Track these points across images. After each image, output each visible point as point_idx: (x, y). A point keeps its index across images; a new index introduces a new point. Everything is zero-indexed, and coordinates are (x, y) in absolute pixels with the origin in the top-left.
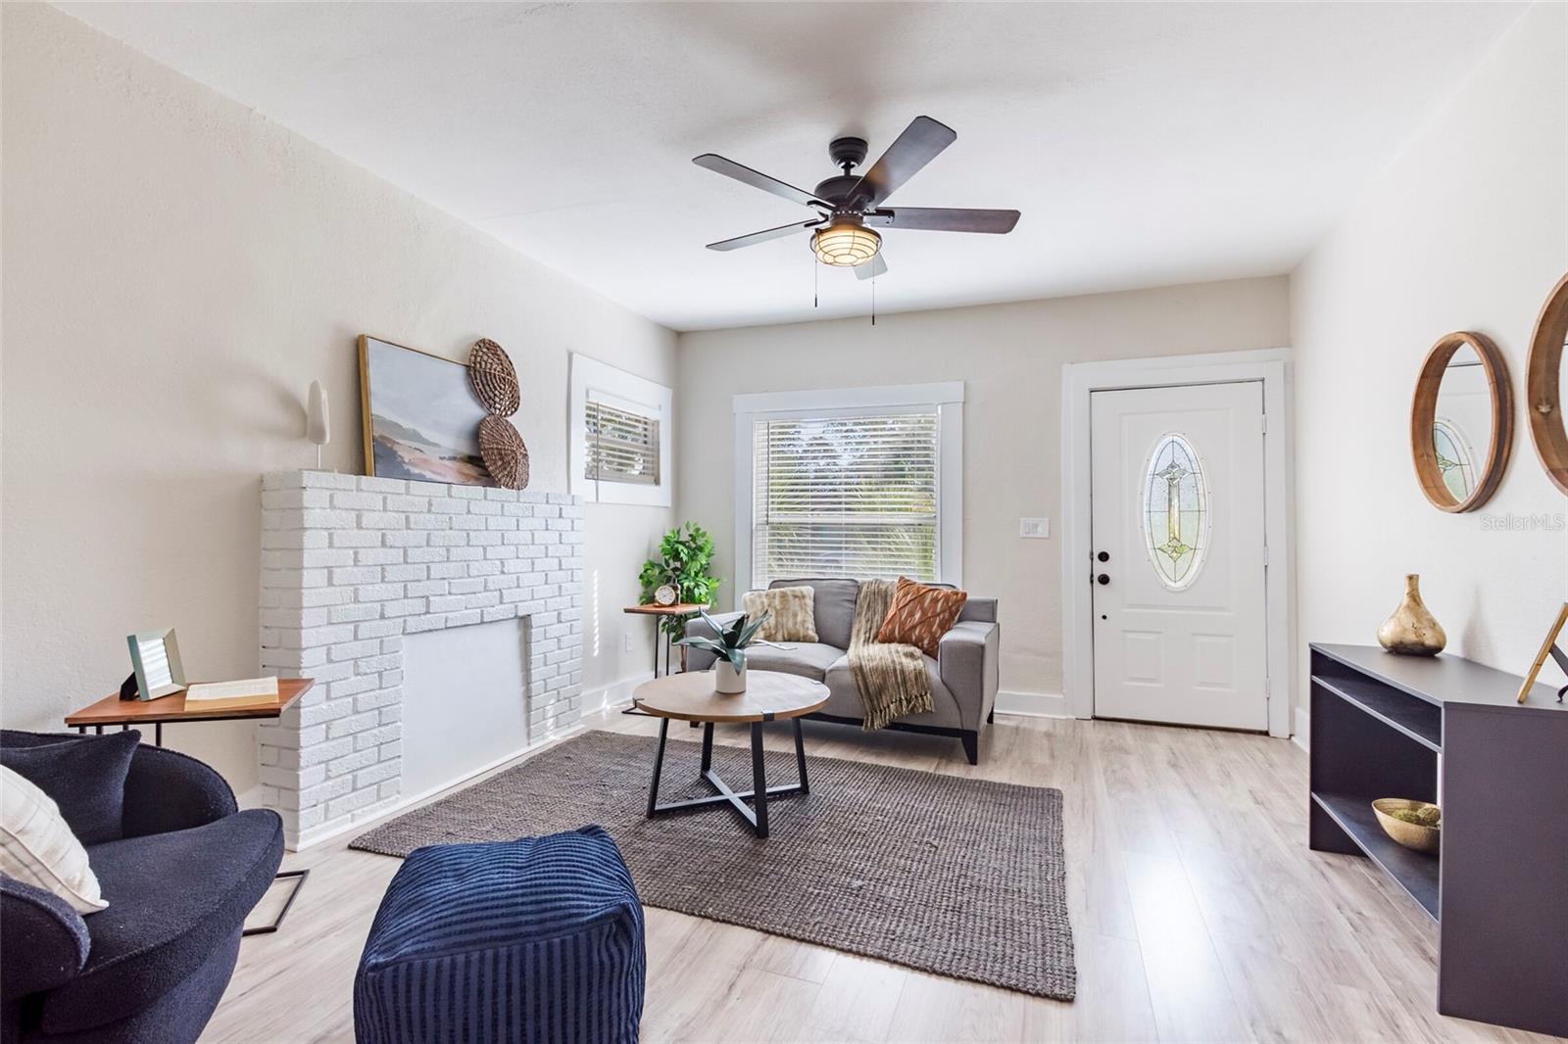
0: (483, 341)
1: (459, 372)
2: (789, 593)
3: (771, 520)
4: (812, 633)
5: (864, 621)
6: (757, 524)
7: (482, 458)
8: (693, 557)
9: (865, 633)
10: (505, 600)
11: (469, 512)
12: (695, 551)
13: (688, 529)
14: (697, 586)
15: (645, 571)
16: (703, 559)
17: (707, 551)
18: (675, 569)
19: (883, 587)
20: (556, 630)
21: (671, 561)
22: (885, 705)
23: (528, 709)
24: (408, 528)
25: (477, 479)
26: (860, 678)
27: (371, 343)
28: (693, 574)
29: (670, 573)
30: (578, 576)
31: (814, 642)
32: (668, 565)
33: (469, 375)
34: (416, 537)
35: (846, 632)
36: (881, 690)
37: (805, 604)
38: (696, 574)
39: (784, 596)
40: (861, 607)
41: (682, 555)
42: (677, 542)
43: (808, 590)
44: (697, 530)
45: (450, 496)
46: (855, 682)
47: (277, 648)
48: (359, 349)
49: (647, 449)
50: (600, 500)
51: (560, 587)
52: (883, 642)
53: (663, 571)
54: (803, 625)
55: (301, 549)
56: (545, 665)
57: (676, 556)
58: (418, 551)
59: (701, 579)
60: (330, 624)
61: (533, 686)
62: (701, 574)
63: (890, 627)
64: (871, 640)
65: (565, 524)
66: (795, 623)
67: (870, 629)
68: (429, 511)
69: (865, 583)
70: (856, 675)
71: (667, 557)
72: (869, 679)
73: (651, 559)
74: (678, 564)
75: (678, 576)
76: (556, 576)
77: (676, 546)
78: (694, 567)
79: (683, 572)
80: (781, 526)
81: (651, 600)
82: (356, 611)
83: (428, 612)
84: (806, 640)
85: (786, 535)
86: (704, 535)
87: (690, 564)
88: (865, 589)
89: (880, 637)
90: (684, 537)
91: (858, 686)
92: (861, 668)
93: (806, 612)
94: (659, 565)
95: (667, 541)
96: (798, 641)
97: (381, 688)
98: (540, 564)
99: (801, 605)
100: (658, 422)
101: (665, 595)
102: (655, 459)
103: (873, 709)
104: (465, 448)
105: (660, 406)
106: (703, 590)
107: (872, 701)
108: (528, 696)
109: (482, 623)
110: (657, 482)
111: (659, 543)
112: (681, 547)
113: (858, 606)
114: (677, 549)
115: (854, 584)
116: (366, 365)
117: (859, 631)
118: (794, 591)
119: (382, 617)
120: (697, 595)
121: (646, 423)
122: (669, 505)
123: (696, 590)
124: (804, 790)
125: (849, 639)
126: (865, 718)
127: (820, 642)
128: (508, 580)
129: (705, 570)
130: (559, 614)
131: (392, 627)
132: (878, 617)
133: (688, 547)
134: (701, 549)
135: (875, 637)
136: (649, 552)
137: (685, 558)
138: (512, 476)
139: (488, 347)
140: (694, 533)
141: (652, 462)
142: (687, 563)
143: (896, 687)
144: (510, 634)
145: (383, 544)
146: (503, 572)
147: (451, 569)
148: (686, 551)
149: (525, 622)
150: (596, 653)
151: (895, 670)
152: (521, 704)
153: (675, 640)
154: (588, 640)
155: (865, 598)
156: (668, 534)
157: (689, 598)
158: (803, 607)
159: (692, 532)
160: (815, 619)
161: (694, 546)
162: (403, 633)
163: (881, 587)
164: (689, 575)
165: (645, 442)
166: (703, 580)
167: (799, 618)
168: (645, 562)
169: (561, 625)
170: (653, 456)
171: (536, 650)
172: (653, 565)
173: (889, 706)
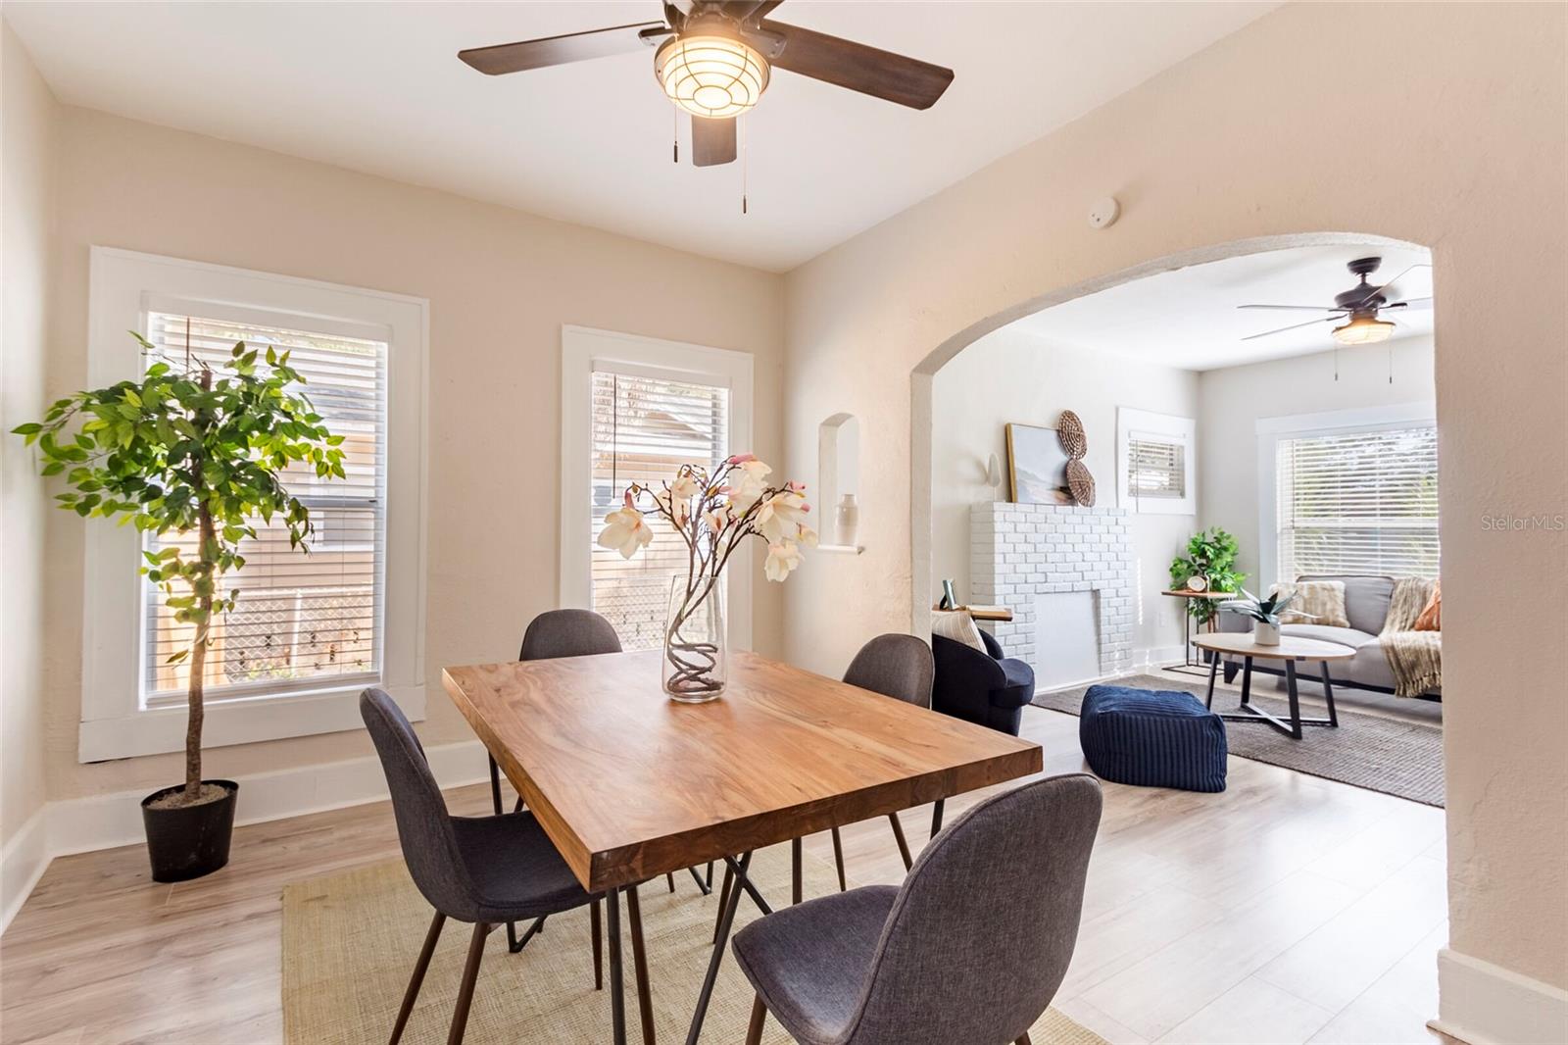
0: (1065, 412)
1: (1054, 434)
2: (1318, 586)
3: (1296, 525)
4: (1342, 619)
5: (1399, 613)
6: (1283, 529)
7: (1068, 488)
8: (1218, 556)
9: (1401, 622)
10: (1086, 578)
11: (1065, 522)
12: (1220, 551)
13: (1213, 533)
14: (1224, 578)
15: (1175, 565)
16: (1227, 558)
17: (1231, 551)
18: (1201, 565)
19: (1422, 584)
20: (1115, 601)
21: (1197, 559)
22: (1418, 678)
23: (1099, 651)
24: (1036, 532)
25: (1065, 501)
26: (1391, 655)
27: (1013, 427)
28: (1219, 569)
29: (1197, 568)
30: (1129, 565)
31: (1345, 627)
32: (1195, 561)
33: (1059, 435)
34: (1040, 537)
35: (1380, 622)
36: (1413, 666)
37: (1335, 596)
38: (1222, 569)
39: (1312, 588)
40: (1397, 601)
41: (1208, 553)
42: (1203, 543)
43: (1339, 585)
44: (1222, 533)
45: (1055, 513)
46: (1385, 658)
47: (980, 594)
48: (1007, 431)
49: (1173, 470)
50: (1140, 511)
51: (1117, 573)
52: (1419, 630)
53: (1190, 566)
54: (1333, 613)
55: (993, 543)
56: (1110, 624)
57: (1203, 554)
58: (1041, 546)
59: (1226, 573)
60: (1005, 583)
61: (1102, 636)
62: (1227, 569)
63: (1427, 617)
64: (1408, 627)
65: (1119, 529)
66: (1324, 611)
67: (1407, 619)
68: (1046, 522)
69: (1401, 580)
70: (1387, 652)
71: (1194, 555)
72: (1401, 657)
73: (1180, 556)
74: (1204, 561)
75: (1204, 571)
76: (1115, 564)
77: (1203, 546)
78: (1219, 564)
79: (1209, 567)
80: (1307, 529)
81: (1183, 586)
82: (1015, 578)
83: (1046, 582)
84: (1335, 624)
85: (1314, 538)
86: (1228, 537)
87: (1215, 561)
88: (1401, 586)
89: (1417, 626)
90: (1209, 539)
91: (1389, 660)
92: (1393, 648)
93: (1336, 602)
94: (1186, 561)
95: (1194, 542)
96: (1328, 624)
97: (1026, 622)
98: (1105, 556)
99: (1330, 596)
100: (1182, 447)
101: (1196, 584)
102: (1180, 477)
103: (1406, 681)
104: (1059, 483)
105: (1184, 435)
106: (1229, 582)
107: (1404, 674)
108: (1099, 643)
109: (1073, 591)
110: (1182, 495)
111: (1186, 544)
112: (1207, 547)
113: (1393, 600)
114: (1204, 548)
115: (1388, 580)
116: (1011, 440)
117: (1394, 621)
118: (1322, 585)
119: (1026, 582)
120: (1223, 586)
121: (1171, 449)
122: (1194, 513)
123: (1223, 582)
124: (1334, 723)
125: (1382, 627)
126: (1397, 687)
127: (1351, 627)
128: (1086, 566)
129: (1230, 566)
130: (1117, 591)
131: (1029, 588)
132: (1415, 610)
133: (1214, 547)
134: (1225, 549)
135: (1412, 626)
136: (1177, 551)
137: (1211, 556)
138: (1087, 498)
139: (1068, 416)
140: (1219, 536)
141: (1178, 480)
142: (1212, 560)
143: (1430, 663)
144: (1086, 601)
145: (1026, 541)
146: (1083, 561)
147: (1057, 557)
148: (1212, 550)
149: (1096, 593)
150: (1141, 623)
151: (1429, 651)
152: (1095, 647)
153: (1202, 622)
154: (1135, 613)
155: (1401, 593)
156: (1193, 536)
157: (1216, 586)
158: (1333, 599)
159: (1216, 534)
160: (1346, 609)
161: (1219, 546)
162: (1036, 593)
163: (1419, 583)
164: (1215, 569)
165: (1172, 465)
166: (1229, 574)
167: (1329, 606)
168: (1174, 558)
169: (1119, 599)
170: (1178, 475)
171: (1104, 612)
172: (1181, 561)
173: (1421, 679)
